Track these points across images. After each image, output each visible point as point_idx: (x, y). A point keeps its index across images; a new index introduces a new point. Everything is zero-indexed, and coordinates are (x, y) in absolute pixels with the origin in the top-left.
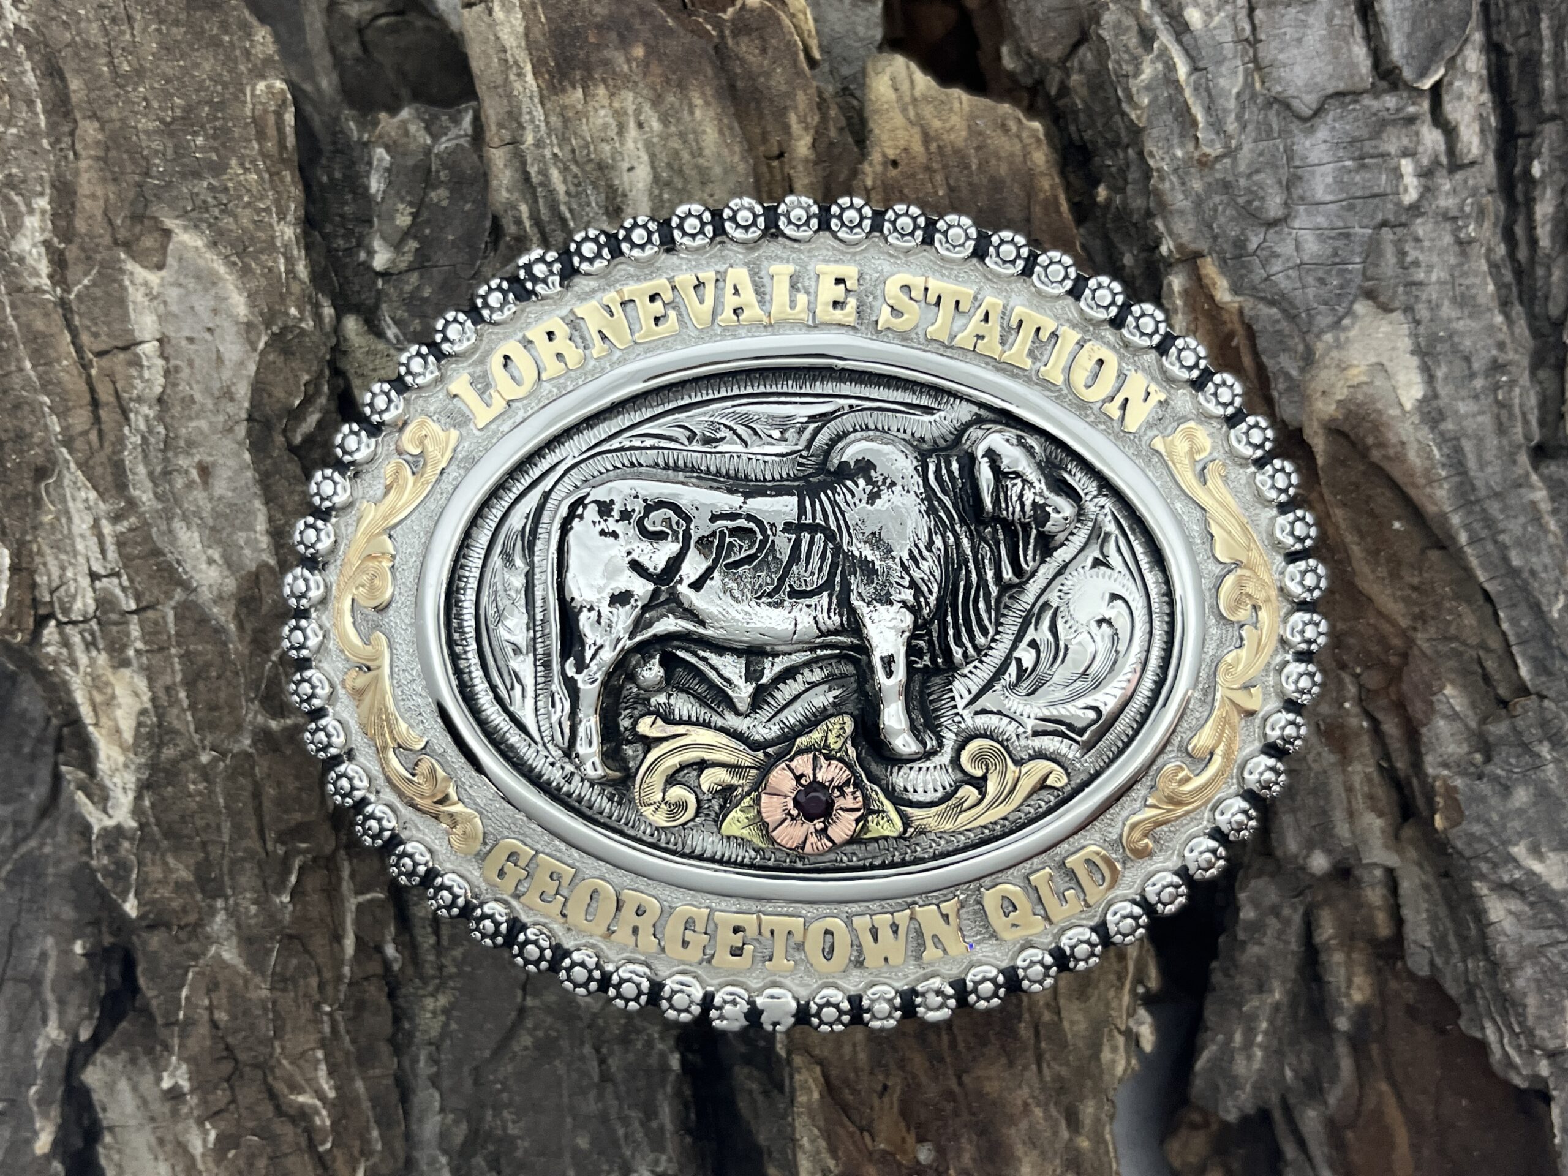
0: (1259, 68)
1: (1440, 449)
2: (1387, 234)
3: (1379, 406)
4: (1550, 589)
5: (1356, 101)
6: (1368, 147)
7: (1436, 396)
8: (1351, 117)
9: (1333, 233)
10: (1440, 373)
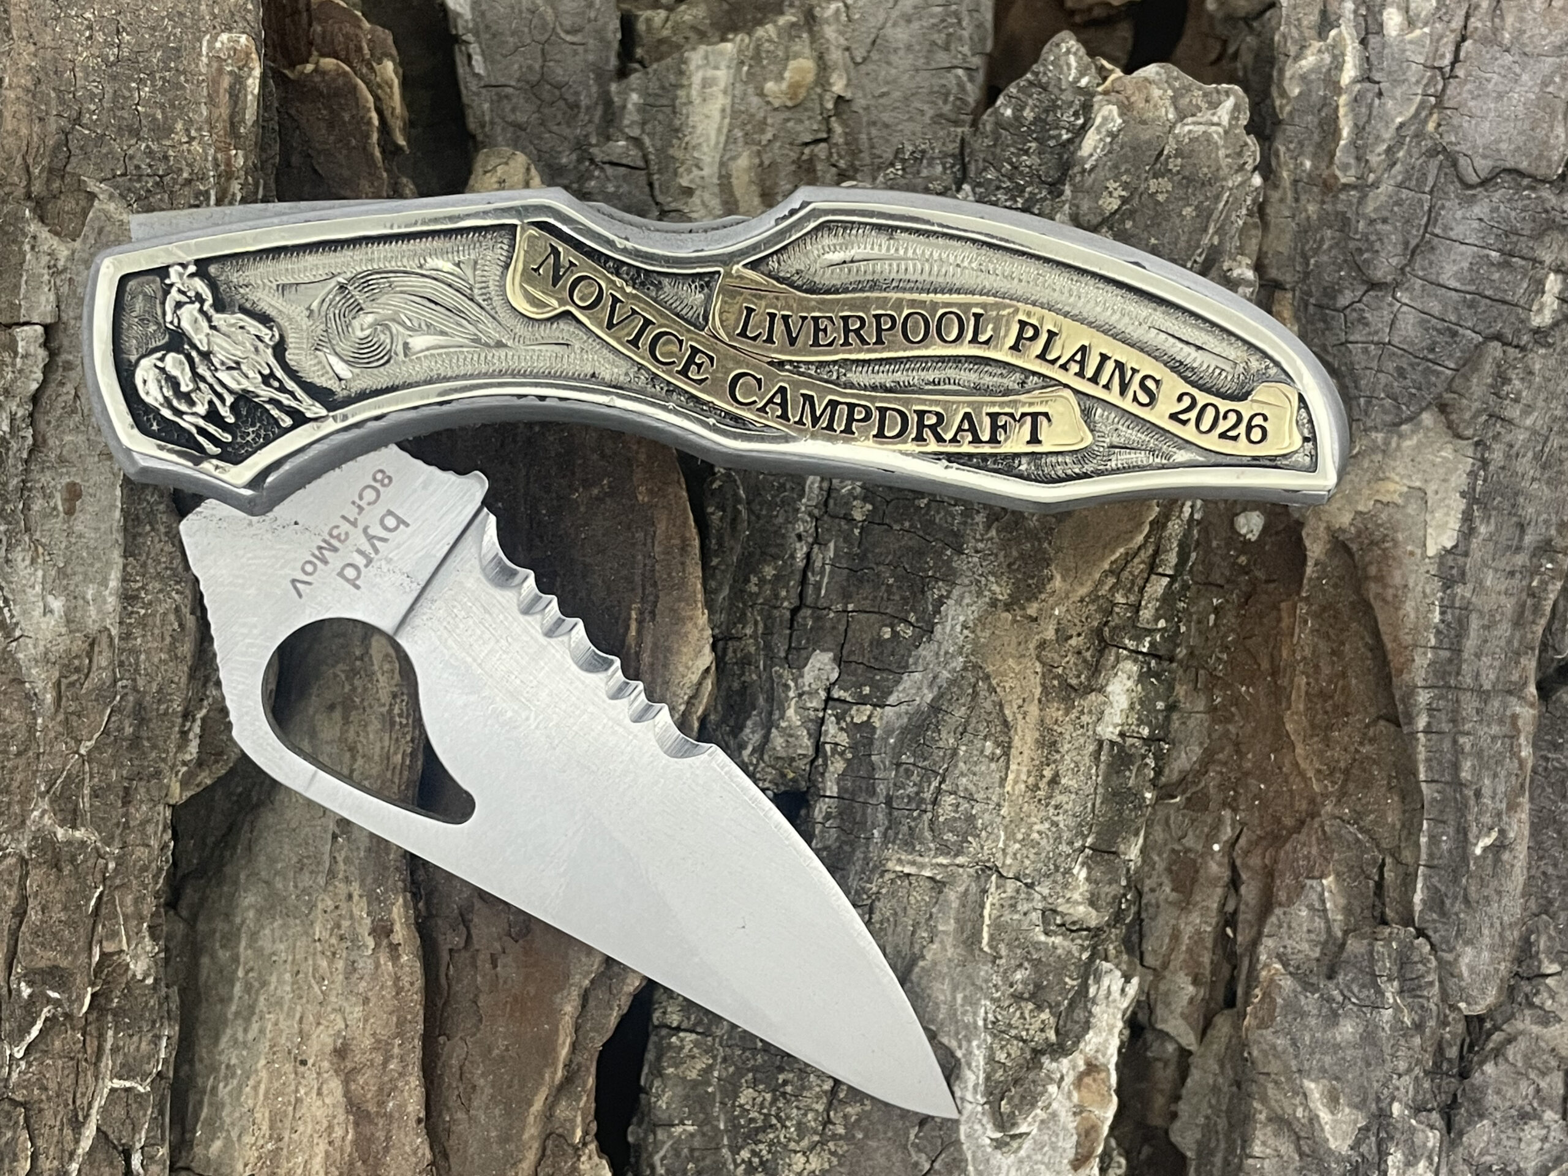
0: (1439, 105)
1: (1442, 613)
2: (1495, 349)
3: (1400, 537)
4: (1487, 819)
5: (1533, 189)
6: (1523, 246)
7: (1466, 554)
8: (1520, 204)
9: (1440, 325)
10: (1483, 529)
